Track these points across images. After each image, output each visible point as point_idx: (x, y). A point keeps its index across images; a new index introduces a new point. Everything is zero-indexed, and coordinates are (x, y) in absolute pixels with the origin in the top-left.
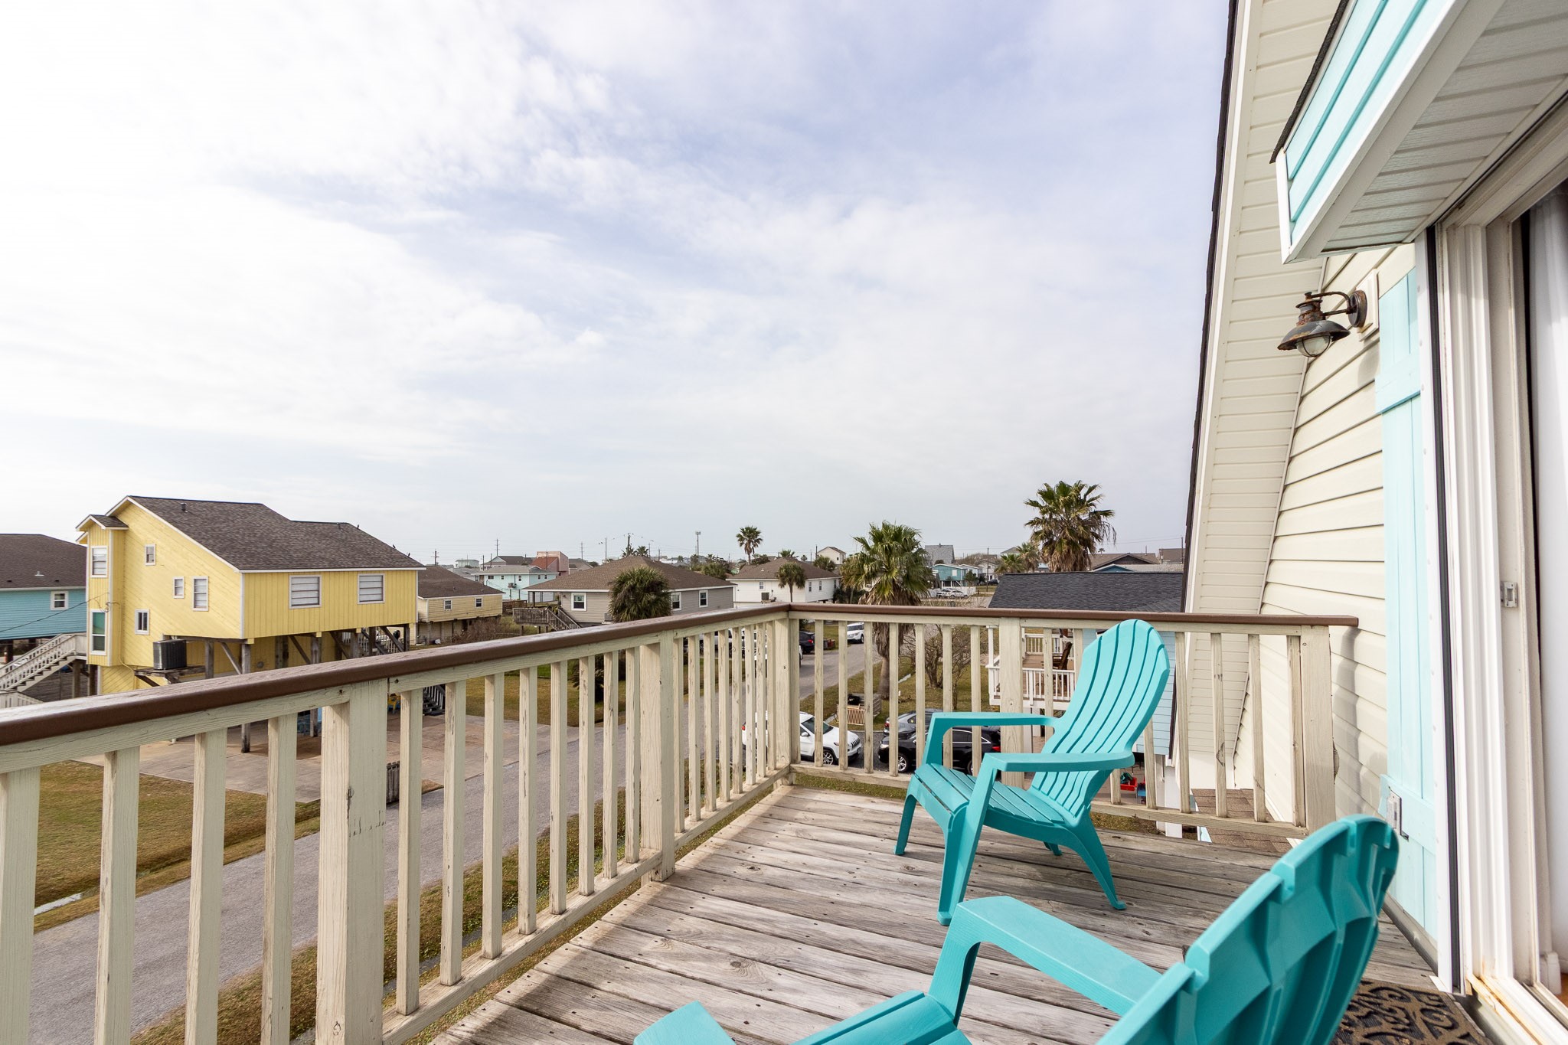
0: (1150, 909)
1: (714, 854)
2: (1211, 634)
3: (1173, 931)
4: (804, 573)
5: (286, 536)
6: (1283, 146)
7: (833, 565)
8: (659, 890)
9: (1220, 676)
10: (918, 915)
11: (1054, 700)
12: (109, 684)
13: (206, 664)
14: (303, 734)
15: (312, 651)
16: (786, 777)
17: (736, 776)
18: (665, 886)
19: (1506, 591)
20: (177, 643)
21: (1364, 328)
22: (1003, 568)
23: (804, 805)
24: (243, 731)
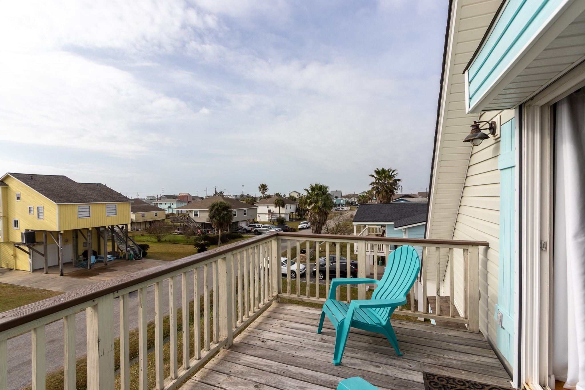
0: (412, 355)
1: (248, 335)
2: (436, 248)
3: (420, 365)
4: (284, 203)
5: (75, 189)
6: (467, 69)
7: (295, 199)
8: (226, 353)
9: (439, 263)
10: (326, 361)
11: (378, 252)
12: (3, 249)
13: (44, 241)
14: (85, 268)
15: (88, 236)
16: (276, 299)
17: (257, 302)
18: (229, 351)
19: (542, 245)
20: (31, 232)
21: (495, 136)
22: (360, 200)
23: (283, 311)
24: (60, 268)
